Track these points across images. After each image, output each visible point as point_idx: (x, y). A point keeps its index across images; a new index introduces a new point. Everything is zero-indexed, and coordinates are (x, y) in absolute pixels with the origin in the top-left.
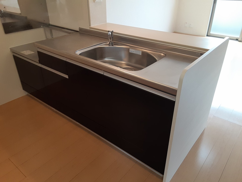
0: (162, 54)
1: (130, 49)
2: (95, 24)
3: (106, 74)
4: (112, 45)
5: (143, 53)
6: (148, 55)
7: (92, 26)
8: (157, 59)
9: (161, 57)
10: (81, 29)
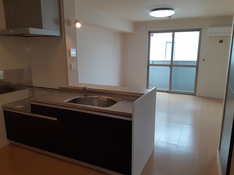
0: (120, 99)
1: (99, 98)
2: (72, 84)
3: (88, 112)
4: (86, 96)
5: (108, 99)
6: (111, 100)
7: (69, 85)
8: (117, 101)
9: (119, 101)
10: (60, 88)
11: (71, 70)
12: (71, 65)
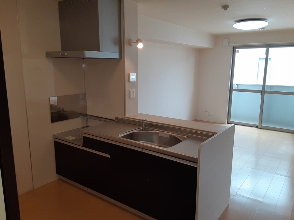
0: (186, 137)
2: (129, 115)
3: (144, 151)
4: (145, 131)
5: (170, 136)
6: (175, 138)
7: (127, 116)
10: (116, 118)
11: (129, 98)
12: (129, 92)
